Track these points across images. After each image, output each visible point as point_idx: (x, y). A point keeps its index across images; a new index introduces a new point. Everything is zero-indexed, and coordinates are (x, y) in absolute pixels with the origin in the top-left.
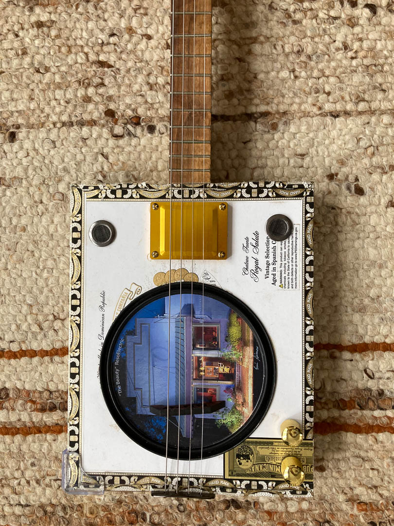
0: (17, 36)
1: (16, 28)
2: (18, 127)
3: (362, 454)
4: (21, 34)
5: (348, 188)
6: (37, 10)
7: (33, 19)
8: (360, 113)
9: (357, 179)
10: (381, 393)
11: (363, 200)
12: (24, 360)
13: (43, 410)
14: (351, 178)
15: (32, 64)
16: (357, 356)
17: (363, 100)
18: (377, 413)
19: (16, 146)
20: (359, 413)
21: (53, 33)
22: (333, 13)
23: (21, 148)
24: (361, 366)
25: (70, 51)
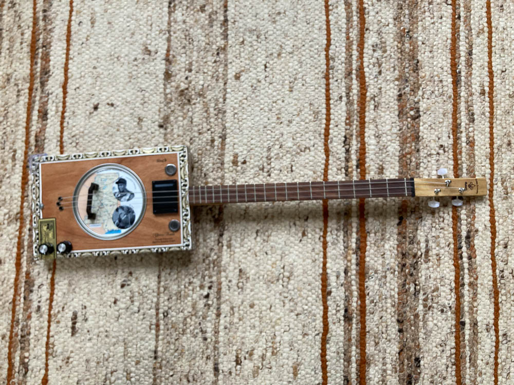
0: (208, 130)
1: (212, 130)
2: (166, 129)
3: (6, 281)
4: (209, 132)
5: (124, 281)
6: (220, 140)
7: (216, 138)
8: (159, 288)
9: (128, 285)
10: (31, 291)
11: (119, 287)
12: (59, 128)
13: (36, 136)
14: (129, 283)
15: (194, 137)
16: (49, 281)
17: (165, 290)
18: (23, 289)
19: (157, 128)
20: (24, 281)
21: (208, 147)
22: (207, 278)
23: (156, 130)
24: (44, 283)
25: (199, 155)
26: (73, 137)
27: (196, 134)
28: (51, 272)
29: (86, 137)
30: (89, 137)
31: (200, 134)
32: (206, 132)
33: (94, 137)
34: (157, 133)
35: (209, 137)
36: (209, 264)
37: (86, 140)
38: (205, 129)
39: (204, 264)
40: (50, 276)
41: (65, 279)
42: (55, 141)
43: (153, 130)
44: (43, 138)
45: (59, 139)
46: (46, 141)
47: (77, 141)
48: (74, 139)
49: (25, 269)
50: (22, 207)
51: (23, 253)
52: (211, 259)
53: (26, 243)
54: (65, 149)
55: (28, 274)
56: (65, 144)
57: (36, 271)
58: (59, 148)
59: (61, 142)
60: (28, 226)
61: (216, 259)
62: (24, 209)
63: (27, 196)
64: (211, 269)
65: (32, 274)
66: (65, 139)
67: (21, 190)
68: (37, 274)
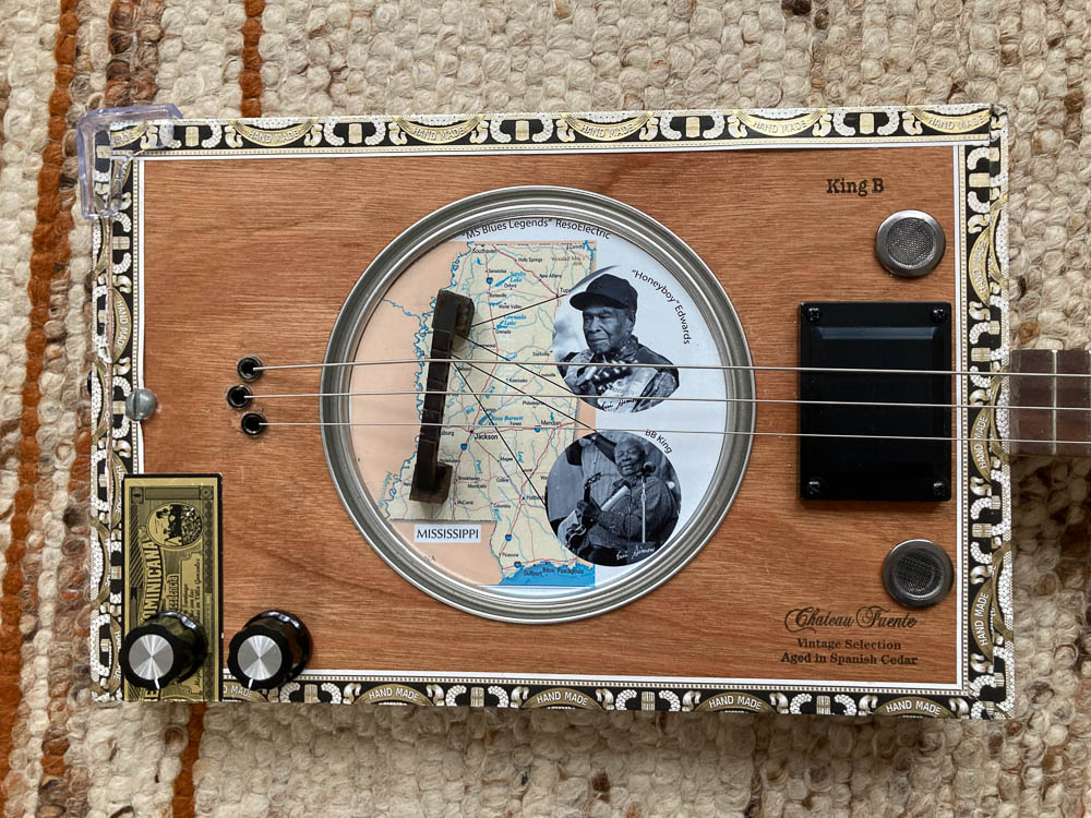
26: (313, 35)
27: (988, 64)
28: (177, 747)
29: (386, 43)
30: (401, 43)
31: (1006, 59)
32: (1038, 55)
33: (425, 44)
34: (774, 43)
35: (1058, 85)
36: (1020, 770)
37: (388, 57)
38: (1031, 40)
39: (995, 765)
40: (170, 769)
41: (249, 790)
42: (217, 50)
43: (751, 25)
44: (151, 30)
45: (239, 41)
46: (169, 47)
47: (337, 61)
48: (321, 46)
49: (39, 723)
50: (31, 396)
51: (30, 637)
52: (1032, 739)
53: (48, 587)
54: (269, 97)
55: (55, 747)
56: (268, 72)
57: (100, 735)
58: (235, 91)
59: (250, 58)
60: (62, 499)
61: (1064, 747)
62: (44, 405)
63: (61, 339)
64: (1032, 795)
65: (74, 747)
66: (270, 41)
67: (29, 307)
68: (101, 754)
